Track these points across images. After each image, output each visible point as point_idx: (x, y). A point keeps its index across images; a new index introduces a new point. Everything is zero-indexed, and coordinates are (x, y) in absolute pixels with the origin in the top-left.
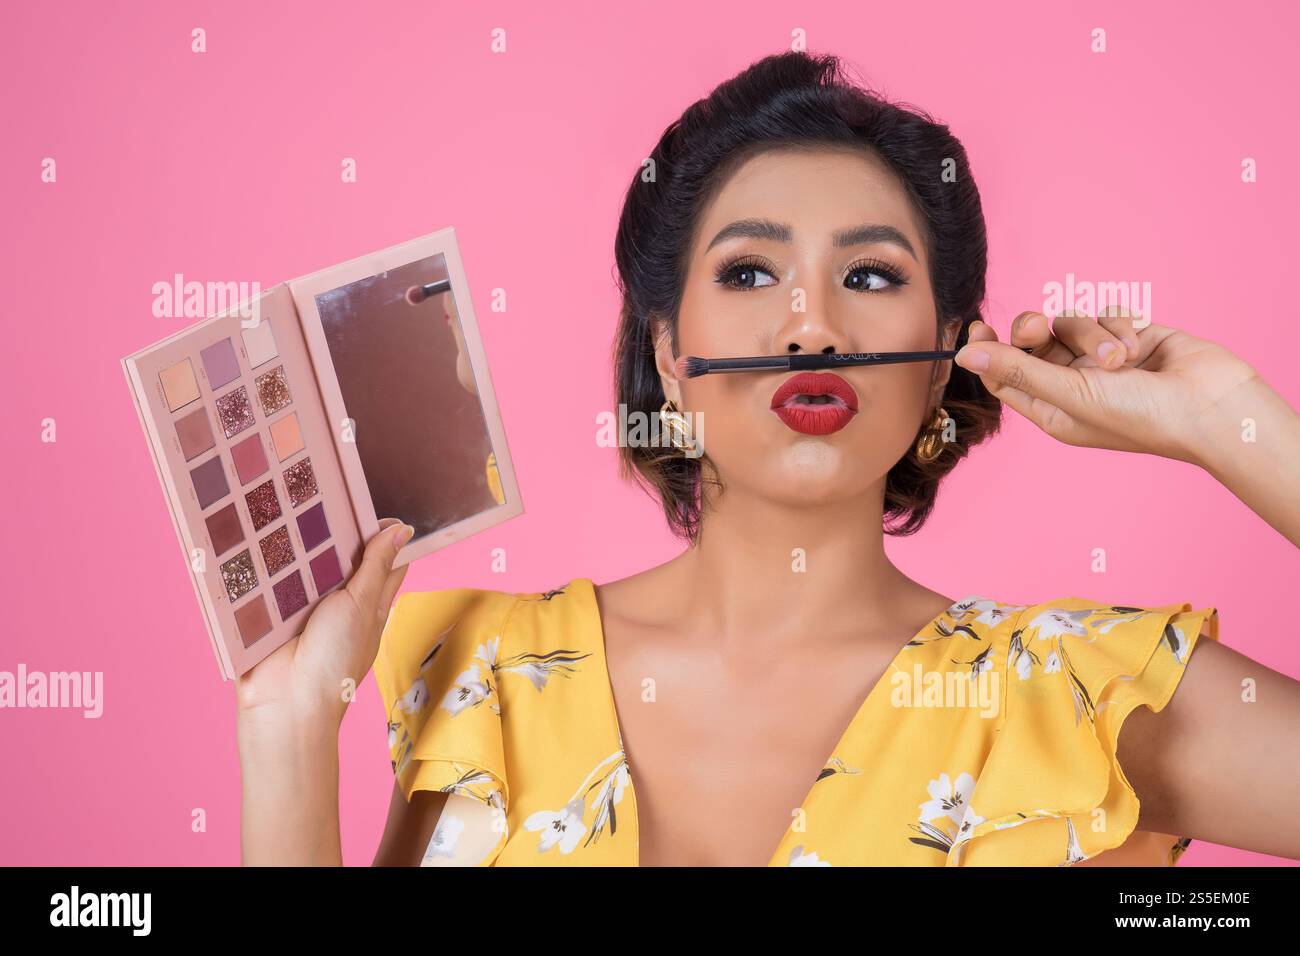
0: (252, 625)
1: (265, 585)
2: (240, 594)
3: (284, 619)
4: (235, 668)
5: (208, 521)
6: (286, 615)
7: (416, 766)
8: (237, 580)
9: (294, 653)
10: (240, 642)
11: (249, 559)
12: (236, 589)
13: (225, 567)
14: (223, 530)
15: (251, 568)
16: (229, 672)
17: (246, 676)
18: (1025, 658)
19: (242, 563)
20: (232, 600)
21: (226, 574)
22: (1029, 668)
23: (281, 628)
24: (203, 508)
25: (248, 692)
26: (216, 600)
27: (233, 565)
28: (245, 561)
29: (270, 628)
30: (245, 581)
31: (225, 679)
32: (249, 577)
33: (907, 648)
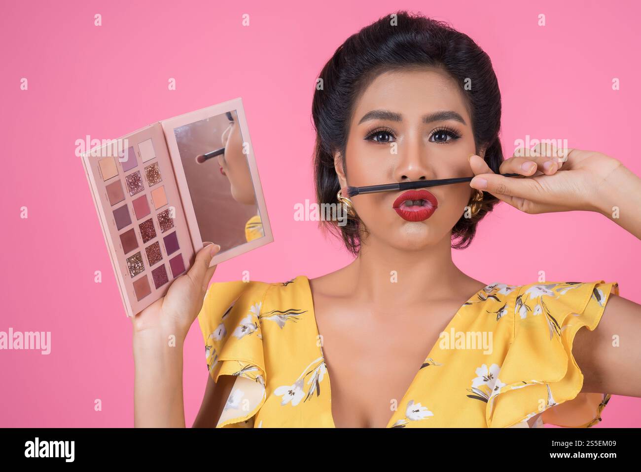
0: (141, 290)
1: (148, 270)
2: (136, 274)
3: (157, 289)
4: (133, 311)
5: (121, 236)
6: (158, 286)
7: (221, 363)
8: (135, 267)
9: (161, 306)
10: (135, 298)
11: (140, 257)
12: (134, 272)
13: (129, 260)
14: (128, 242)
15: (141, 262)
16: (130, 313)
17: (138, 315)
18: (523, 308)
19: (137, 258)
20: (132, 277)
21: (129, 263)
22: (526, 313)
23: (156, 292)
24: (119, 230)
25: (139, 323)
26: (124, 276)
27: (132, 259)
28: (138, 257)
29: (150, 292)
30: (138, 267)
31: (128, 317)
32: (140, 265)
33: (464, 306)
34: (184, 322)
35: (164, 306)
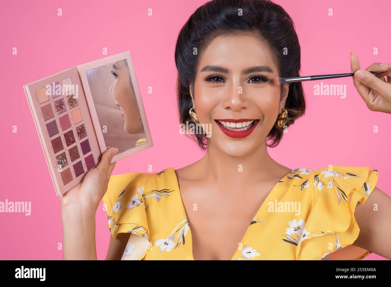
0: (66, 178)
1: (71, 165)
3: (76, 177)
4: (61, 192)
5: (52, 141)
6: (77, 175)
7: (119, 225)
8: (61, 162)
9: (80, 188)
10: (62, 183)
11: (65, 155)
12: (61, 166)
13: (57, 157)
14: (57, 145)
15: (66, 159)
16: (59, 193)
17: (65, 195)
18: (320, 184)
19: (63, 156)
20: (60, 169)
21: (58, 160)
22: (322, 187)
23: (76, 180)
24: (50, 137)
25: (65, 200)
26: (55, 168)
27: (60, 157)
28: (64, 156)
29: (72, 179)
30: (64, 163)
31: (58, 195)
32: (65, 161)
33: (278, 183)
34: (95, 198)
35: (82, 189)
